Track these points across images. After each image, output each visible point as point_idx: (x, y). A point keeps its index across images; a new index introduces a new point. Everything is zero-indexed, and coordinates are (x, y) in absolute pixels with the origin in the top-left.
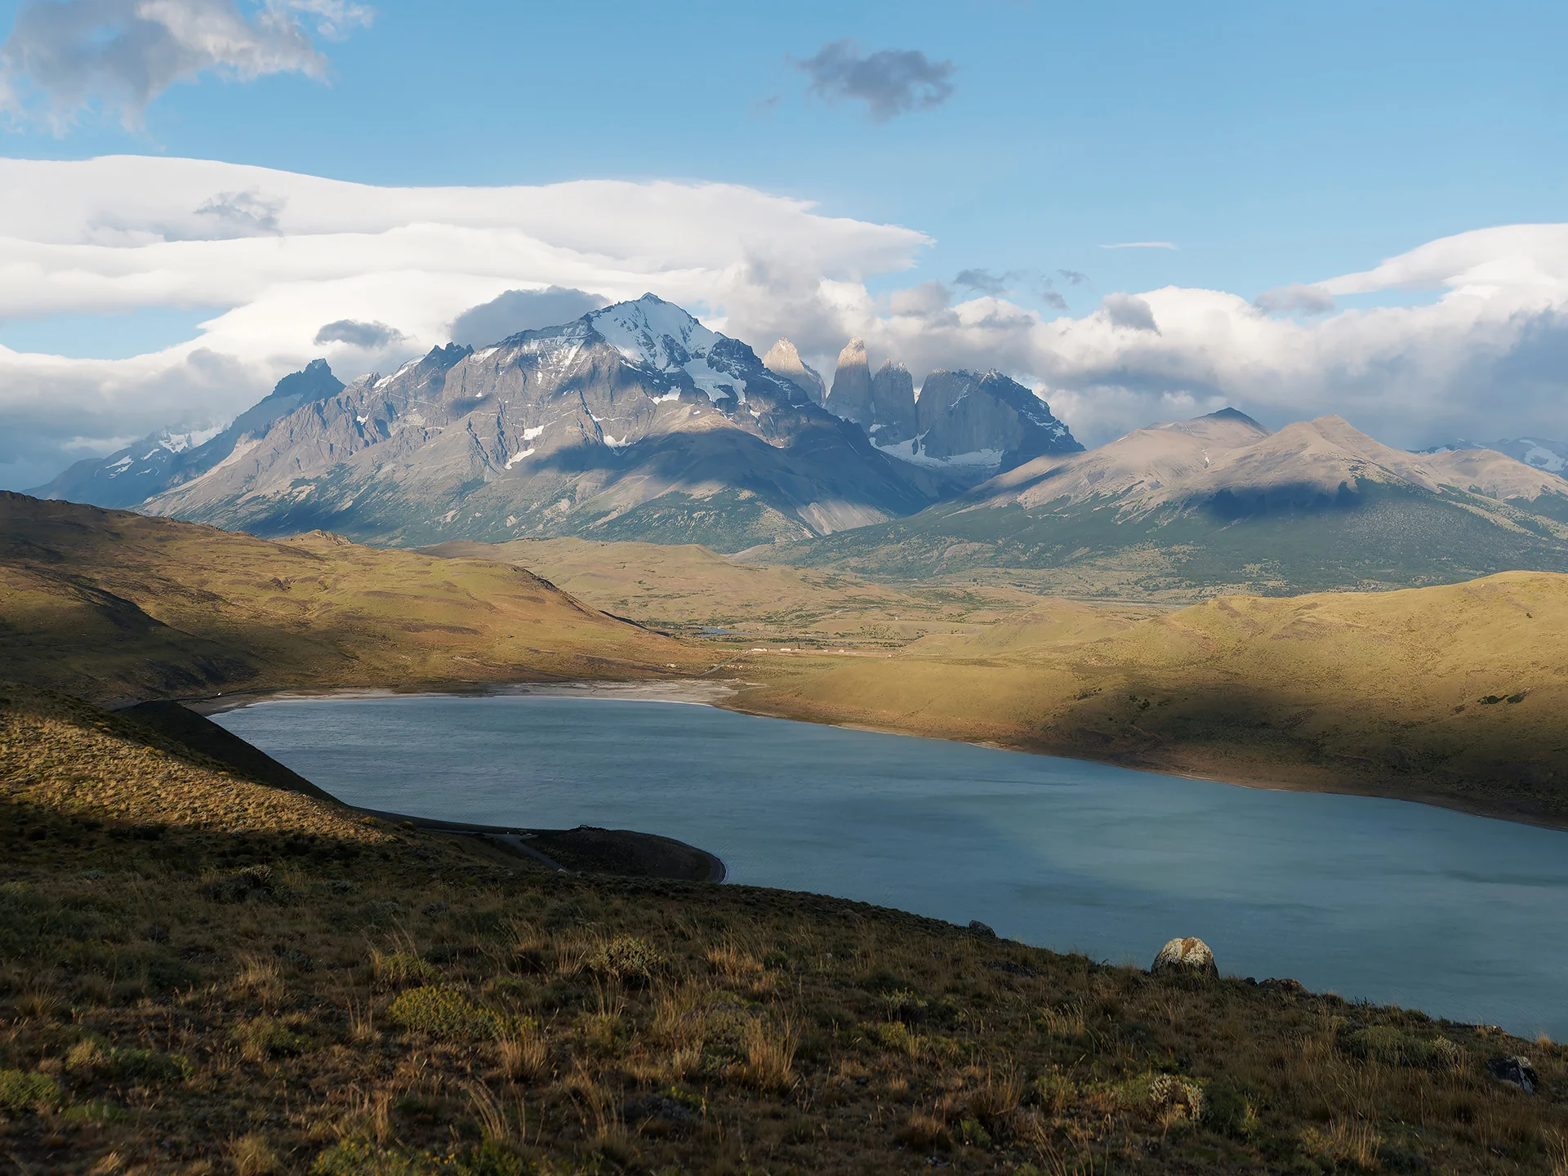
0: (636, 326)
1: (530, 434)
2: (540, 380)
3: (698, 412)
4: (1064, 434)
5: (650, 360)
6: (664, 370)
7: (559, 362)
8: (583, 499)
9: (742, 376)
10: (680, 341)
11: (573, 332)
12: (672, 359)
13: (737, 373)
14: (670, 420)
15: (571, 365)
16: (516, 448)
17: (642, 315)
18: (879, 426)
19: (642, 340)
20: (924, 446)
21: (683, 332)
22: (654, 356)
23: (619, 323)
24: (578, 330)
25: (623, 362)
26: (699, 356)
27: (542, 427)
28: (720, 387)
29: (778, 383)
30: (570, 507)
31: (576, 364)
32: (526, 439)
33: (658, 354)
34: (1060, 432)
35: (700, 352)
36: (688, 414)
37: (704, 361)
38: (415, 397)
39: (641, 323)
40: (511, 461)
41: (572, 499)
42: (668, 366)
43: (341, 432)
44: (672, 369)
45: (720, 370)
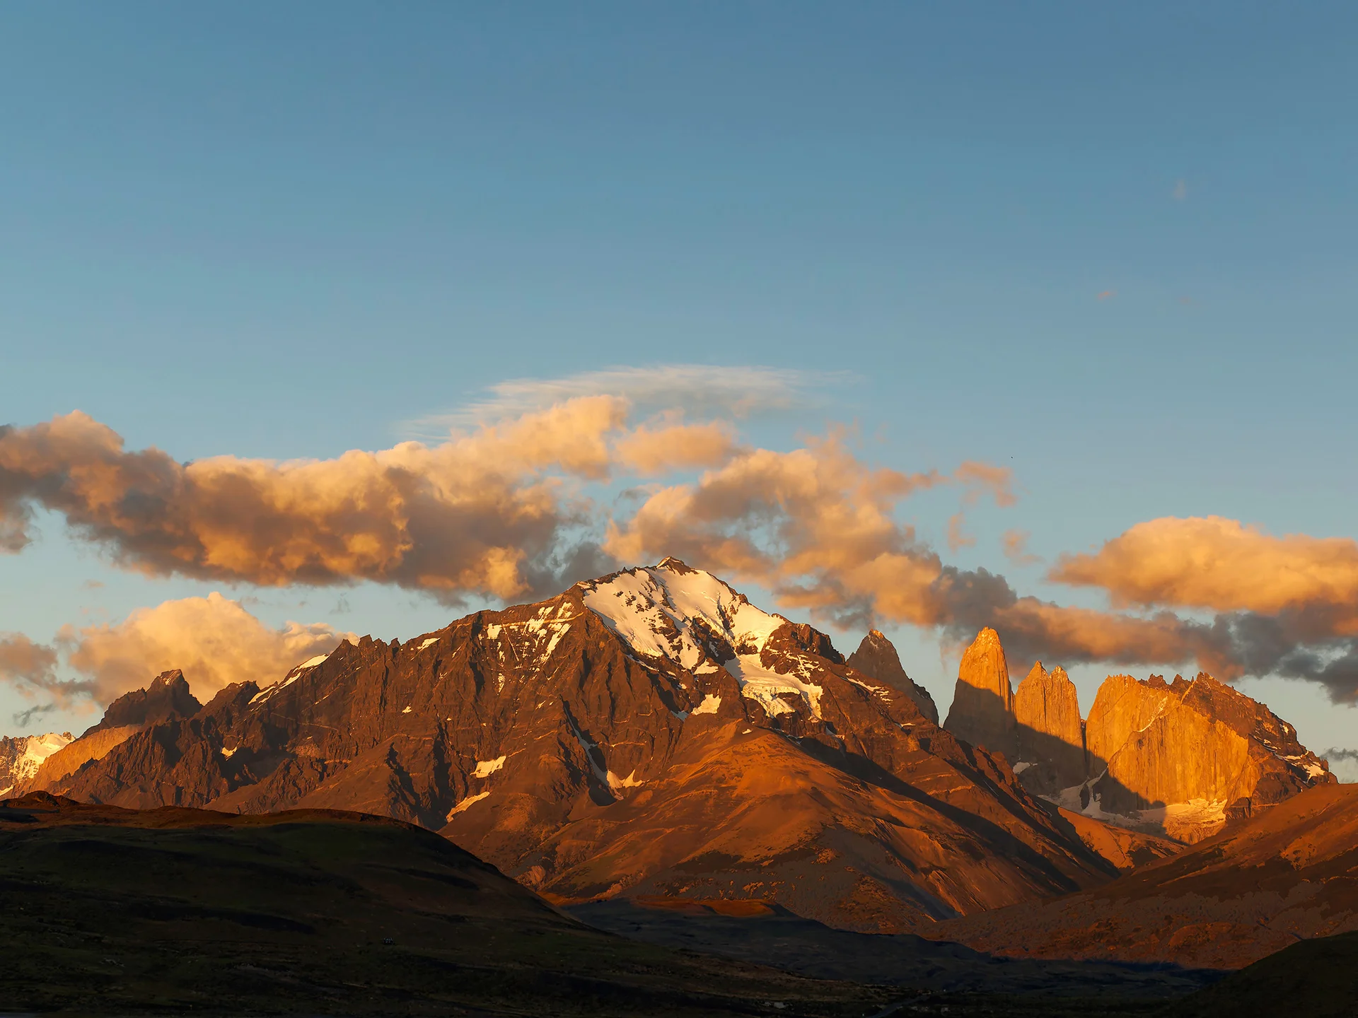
0: (651, 604)
1: (485, 768)
2: (502, 685)
3: (748, 731)
4: (1322, 773)
5: (673, 655)
6: (694, 669)
7: (530, 659)
8: (566, 865)
9: (816, 679)
10: (717, 628)
11: (554, 612)
12: (706, 655)
13: (807, 675)
14: (704, 744)
15: (549, 662)
16: (461, 790)
17: (661, 590)
18: (1028, 764)
19: (659, 624)
20: (1098, 796)
21: (722, 614)
22: (678, 648)
23: (623, 598)
24: (561, 611)
25: (630, 657)
26: (745, 649)
27: (502, 759)
28: (781, 695)
29: (872, 689)
30: (545, 880)
31: (558, 662)
32: (479, 776)
33: (685, 647)
34: (1314, 771)
35: (749, 643)
36: (732, 734)
37: (756, 659)
38: (311, 718)
39: (658, 598)
40: (453, 811)
41: (548, 866)
42: (699, 664)
43: (195, 769)
44: (706, 669)
45: (781, 670)
